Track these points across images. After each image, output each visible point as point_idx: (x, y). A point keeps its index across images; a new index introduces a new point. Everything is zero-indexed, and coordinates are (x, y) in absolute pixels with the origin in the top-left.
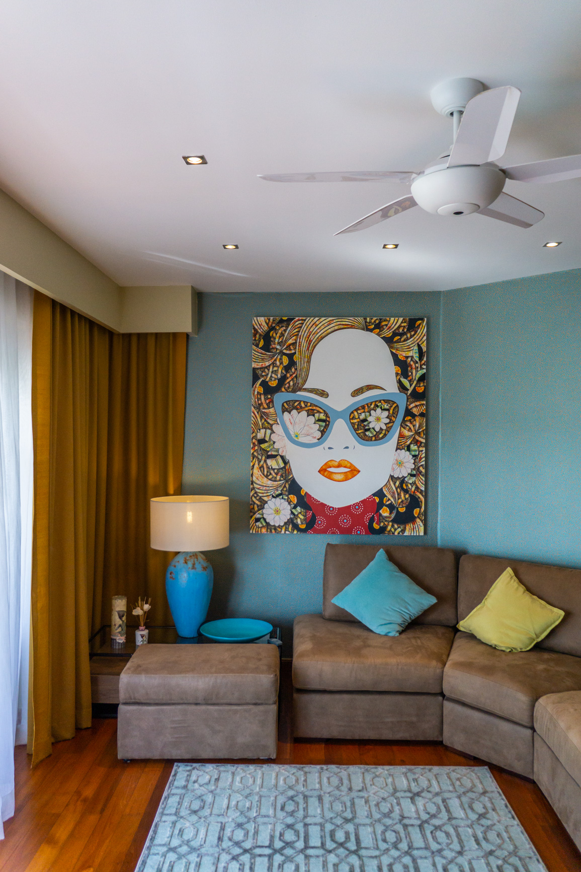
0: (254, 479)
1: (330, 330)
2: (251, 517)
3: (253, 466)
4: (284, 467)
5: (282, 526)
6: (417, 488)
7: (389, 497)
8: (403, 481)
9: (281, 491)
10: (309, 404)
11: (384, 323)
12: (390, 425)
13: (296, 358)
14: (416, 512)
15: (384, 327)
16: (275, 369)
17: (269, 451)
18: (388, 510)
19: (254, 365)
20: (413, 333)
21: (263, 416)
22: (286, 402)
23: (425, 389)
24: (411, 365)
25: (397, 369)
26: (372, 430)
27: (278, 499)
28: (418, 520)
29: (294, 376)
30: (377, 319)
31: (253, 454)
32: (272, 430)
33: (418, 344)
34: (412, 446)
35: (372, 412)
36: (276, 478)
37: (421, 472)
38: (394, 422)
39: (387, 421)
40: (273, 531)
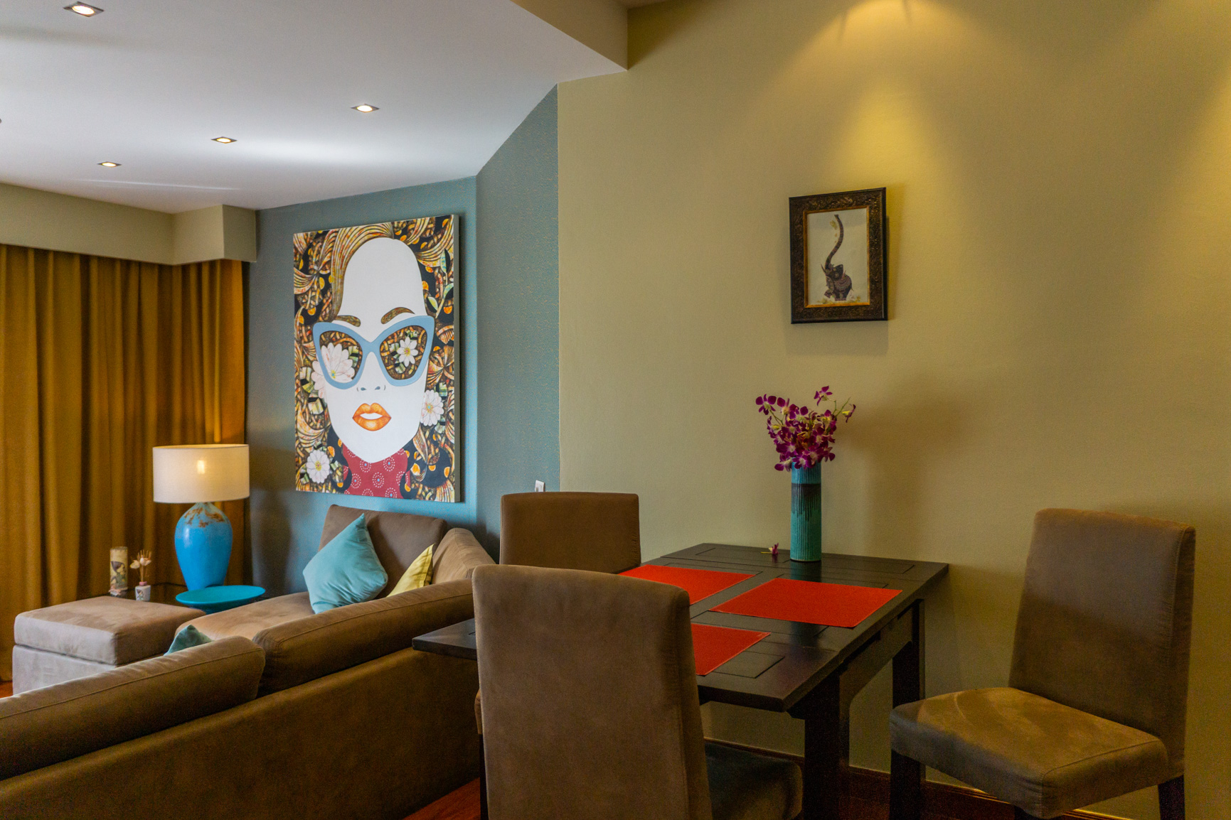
0: (298, 426)
1: (360, 242)
2: (297, 471)
3: (297, 411)
4: (323, 413)
5: (323, 484)
6: (447, 440)
7: (420, 451)
8: (431, 429)
9: (322, 441)
10: (343, 335)
11: (411, 227)
12: (419, 358)
13: (331, 279)
14: (447, 470)
15: (412, 231)
16: (314, 294)
17: (309, 394)
18: (419, 468)
19: (296, 291)
20: (439, 236)
21: (305, 350)
22: (323, 334)
23: (453, 308)
24: (438, 279)
25: (424, 285)
26: (402, 365)
27: (318, 451)
28: (449, 482)
29: (330, 301)
30: (404, 223)
31: (297, 397)
32: (311, 367)
33: (445, 250)
34: (441, 384)
35: (402, 342)
36: (316, 425)
37: (451, 419)
38: (422, 354)
39: (416, 353)
40: (315, 489)
